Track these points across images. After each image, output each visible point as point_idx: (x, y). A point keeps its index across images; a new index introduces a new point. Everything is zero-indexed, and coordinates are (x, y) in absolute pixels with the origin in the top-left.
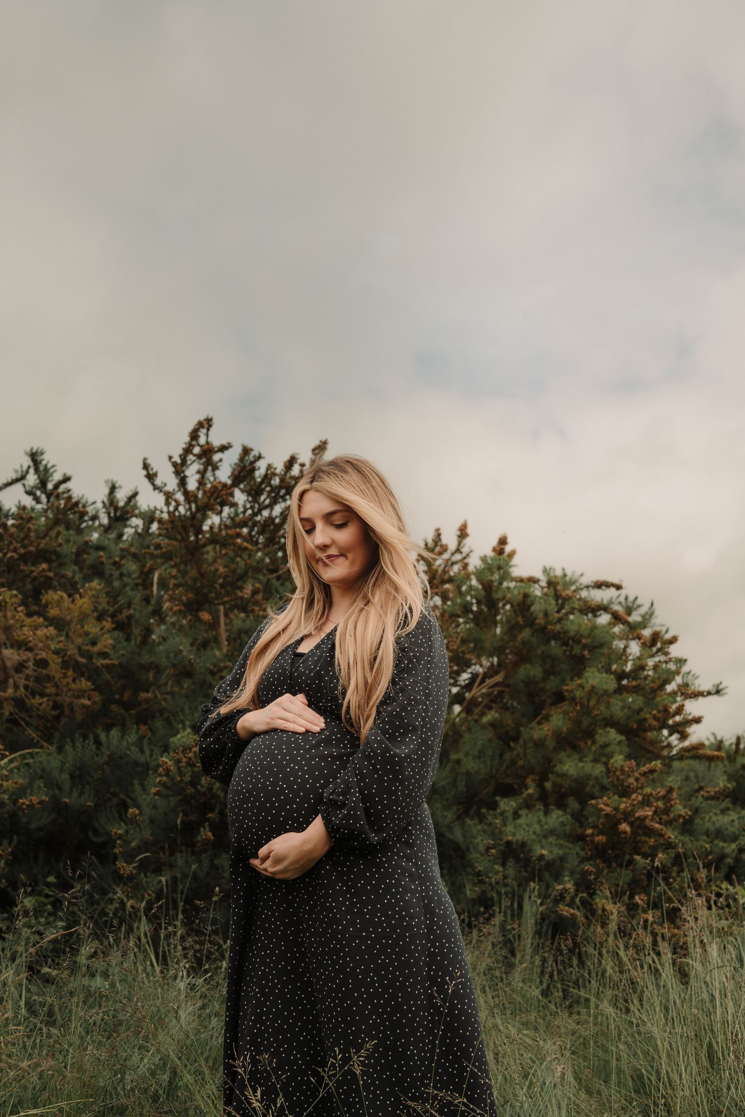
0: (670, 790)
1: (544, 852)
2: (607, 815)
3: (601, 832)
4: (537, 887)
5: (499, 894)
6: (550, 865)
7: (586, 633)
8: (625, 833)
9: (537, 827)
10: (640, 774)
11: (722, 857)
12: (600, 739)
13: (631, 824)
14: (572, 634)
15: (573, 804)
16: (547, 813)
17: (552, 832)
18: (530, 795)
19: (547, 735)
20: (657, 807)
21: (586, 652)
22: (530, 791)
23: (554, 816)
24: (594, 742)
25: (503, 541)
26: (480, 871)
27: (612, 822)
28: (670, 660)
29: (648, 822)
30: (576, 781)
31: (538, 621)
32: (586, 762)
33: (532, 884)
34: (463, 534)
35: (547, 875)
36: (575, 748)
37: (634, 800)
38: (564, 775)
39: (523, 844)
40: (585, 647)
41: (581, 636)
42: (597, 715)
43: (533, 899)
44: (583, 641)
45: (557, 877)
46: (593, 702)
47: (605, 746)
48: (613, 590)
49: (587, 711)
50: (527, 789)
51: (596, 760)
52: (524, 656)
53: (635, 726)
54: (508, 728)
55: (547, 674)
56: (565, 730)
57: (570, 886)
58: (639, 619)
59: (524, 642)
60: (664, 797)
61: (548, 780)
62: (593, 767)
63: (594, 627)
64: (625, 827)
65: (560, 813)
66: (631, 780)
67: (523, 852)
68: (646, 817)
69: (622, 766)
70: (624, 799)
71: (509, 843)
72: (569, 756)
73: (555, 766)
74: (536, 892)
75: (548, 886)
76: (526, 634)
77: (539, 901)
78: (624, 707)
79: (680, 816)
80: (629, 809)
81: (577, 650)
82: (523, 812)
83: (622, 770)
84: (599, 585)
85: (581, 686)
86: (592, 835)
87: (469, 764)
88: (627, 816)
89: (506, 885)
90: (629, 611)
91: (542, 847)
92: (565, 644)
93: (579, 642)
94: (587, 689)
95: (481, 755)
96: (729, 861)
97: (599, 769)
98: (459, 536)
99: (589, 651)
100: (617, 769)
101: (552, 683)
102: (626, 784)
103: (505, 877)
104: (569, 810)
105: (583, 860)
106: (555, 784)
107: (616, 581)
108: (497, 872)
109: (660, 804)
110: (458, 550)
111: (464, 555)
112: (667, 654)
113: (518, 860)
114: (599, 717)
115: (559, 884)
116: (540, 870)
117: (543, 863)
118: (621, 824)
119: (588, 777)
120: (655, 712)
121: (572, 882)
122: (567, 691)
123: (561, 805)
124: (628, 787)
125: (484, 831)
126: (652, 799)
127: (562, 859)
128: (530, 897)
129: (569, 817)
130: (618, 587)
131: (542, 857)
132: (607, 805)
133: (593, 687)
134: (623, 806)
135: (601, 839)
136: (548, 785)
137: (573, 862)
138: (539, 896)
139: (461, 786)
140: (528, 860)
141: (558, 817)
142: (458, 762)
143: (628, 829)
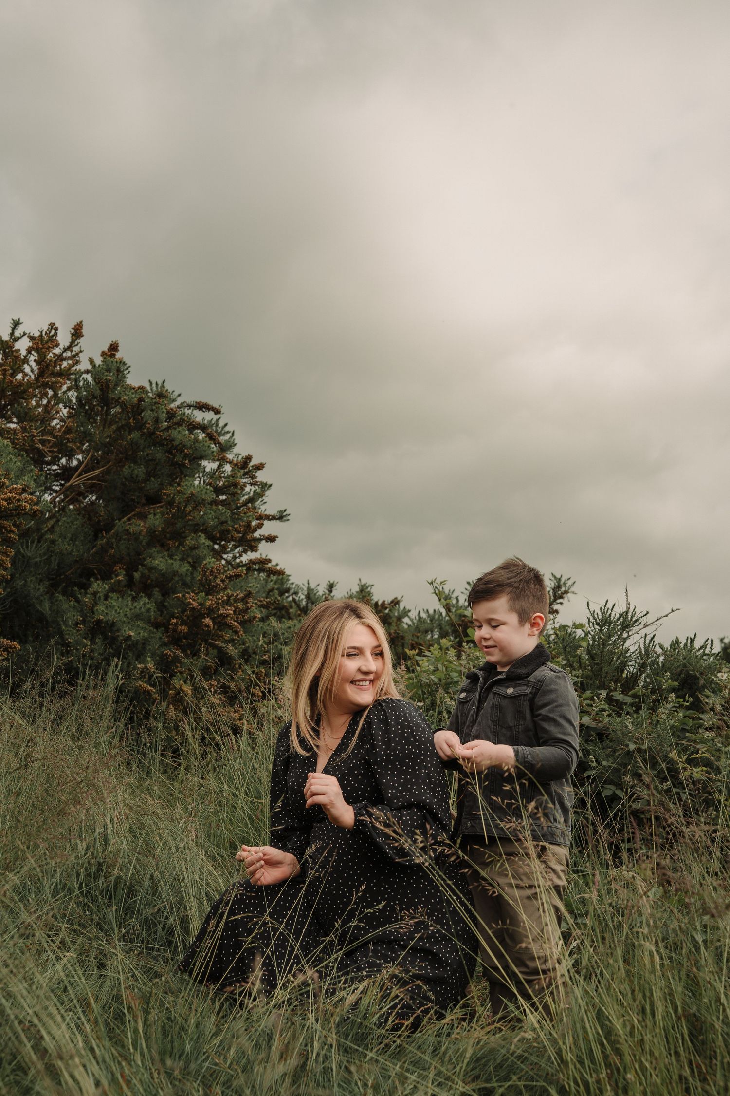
0: (249, 595)
1: (132, 634)
2: (193, 609)
3: (184, 623)
4: (120, 663)
5: (85, 665)
6: (135, 645)
7: (188, 444)
8: (208, 626)
9: (126, 610)
10: (226, 577)
12: (190, 542)
13: (214, 620)
14: (176, 443)
15: (157, 594)
16: (134, 599)
17: (138, 617)
18: (119, 581)
19: (142, 531)
20: (236, 608)
21: (187, 461)
22: (120, 578)
23: (141, 602)
24: (183, 544)
25: (114, 348)
26: (69, 642)
27: (197, 616)
28: (256, 483)
29: (228, 620)
30: (163, 575)
31: (147, 425)
32: (175, 560)
33: (116, 660)
34: (77, 332)
35: (130, 654)
36: (162, 545)
37: (219, 599)
38: (151, 569)
39: (113, 624)
40: (186, 456)
41: (184, 446)
42: (190, 520)
43: (115, 673)
44: (185, 451)
45: (139, 657)
46: (189, 508)
47: (193, 548)
48: (212, 413)
49: (181, 514)
50: (117, 576)
51: (183, 560)
52: (130, 455)
53: (220, 535)
54: (101, 518)
55: (149, 475)
56: (159, 529)
57: (150, 665)
59: (132, 443)
60: (242, 600)
61: (136, 570)
62: (180, 566)
63: (193, 441)
64: (208, 621)
65: (147, 600)
67: (111, 631)
68: (227, 615)
70: (210, 597)
71: (99, 622)
72: (158, 552)
73: (145, 559)
74: (119, 668)
75: (130, 664)
76: (135, 435)
77: (120, 676)
78: (215, 517)
79: (254, 618)
80: (214, 606)
81: (178, 458)
82: (114, 595)
84: (202, 407)
85: (180, 493)
86: (176, 624)
87: (64, 546)
88: (210, 611)
89: (92, 659)
90: (220, 433)
91: (130, 629)
92: (169, 452)
93: (182, 451)
94: (186, 496)
95: (74, 538)
97: (185, 568)
98: (73, 335)
99: (190, 461)
100: (206, 570)
101: (152, 485)
102: (213, 584)
103: (92, 651)
104: (154, 598)
105: (165, 644)
106: (143, 576)
107: (216, 406)
108: (85, 646)
109: (239, 605)
110: (69, 348)
111: (74, 353)
112: (253, 477)
113: (105, 638)
114: (190, 523)
115: (141, 663)
117: (129, 643)
118: (204, 618)
119: (175, 573)
121: (153, 662)
122: (165, 494)
123: (147, 593)
124: (215, 586)
125: (74, 607)
126: (233, 600)
127: (145, 642)
129: (154, 605)
130: (217, 412)
131: (128, 637)
132: (194, 600)
133: (192, 495)
134: (208, 603)
135: (184, 629)
136: (137, 575)
137: (154, 645)
138: (121, 671)
139: (54, 565)
140: (114, 639)
141: (144, 604)
142: (53, 542)
143: (211, 623)
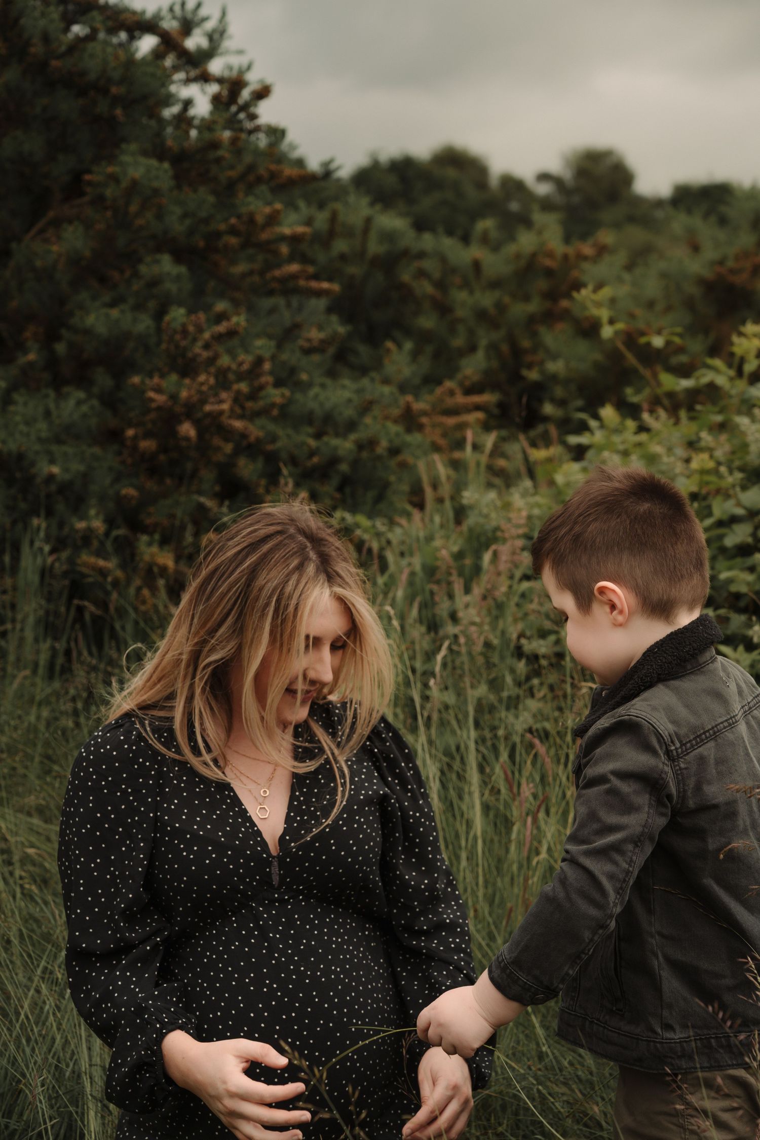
0: (258, 361)
1: (55, 470)
2: (159, 409)
3: (148, 435)
4: (44, 525)
6: (64, 489)
7: (116, 75)
8: (187, 439)
9: (42, 426)
10: (212, 337)
11: (334, 461)
12: (147, 270)
13: (197, 423)
14: (93, 75)
15: (103, 379)
16: (58, 395)
17: (68, 432)
18: (31, 364)
19: (57, 261)
20: (238, 392)
21: (119, 112)
22: (32, 357)
23: (72, 403)
24: (136, 275)
27: (166, 420)
28: (257, 129)
29: (225, 420)
30: (106, 342)
31: (33, 50)
32: (123, 309)
33: (35, 522)
35: (60, 507)
36: (103, 280)
37: (202, 384)
38: (87, 332)
39: (21, 457)
40: (116, 101)
41: (109, 79)
42: (141, 228)
43: (37, 544)
44: (114, 90)
45: (77, 509)
46: (133, 208)
47: (155, 283)
49: (123, 220)
50: (26, 352)
51: (138, 307)
53: (201, 244)
56: (87, 253)
57: (98, 525)
58: (204, 43)
60: (249, 373)
61: (59, 338)
62: (135, 319)
63: (131, 62)
64: (187, 429)
65: (81, 395)
66: (197, 349)
67: (20, 469)
68: (221, 413)
69: (184, 326)
70: (186, 382)
72: (94, 298)
73: (71, 315)
74: (42, 534)
75: (61, 525)
77: (47, 548)
78: (185, 215)
79: (273, 405)
80: (195, 399)
81: (102, 107)
83: (184, 332)
85: (114, 179)
86: (135, 438)
88: (190, 411)
90: (187, 27)
91: (52, 461)
92: (82, 95)
93: (105, 92)
94: (124, 184)
96: (344, 467)
97: (144, 324)
100: (175, 332)
101: (63, 168)
102: (190, 355)
104: (96, 390)
105: (120, 478)
106: (71, 347)
109: (243, 387)
112: (254, 117)
113: (10, 480)
114: (143, 234)
115: (81, 518)
116: (48, 496)
117: (53, 488)
118: (180, 422)
119: (126, 336)
120: (233, 221)
121: (101, 517)
122: (89, 183)
123: (82, 380)
124: (194, 359)
126: (231, 376)
127: (86, 477)
128: (32, 543)
129: (95, 402)
131: (51, 478)
132: (158, 390)
133: (135, 183)
134: (184, 394)
135: (147, 445)
137: (101, 481)
138: (47, 539)
140: (28, 483)
141: (79, 403)
143: (192, 433)
